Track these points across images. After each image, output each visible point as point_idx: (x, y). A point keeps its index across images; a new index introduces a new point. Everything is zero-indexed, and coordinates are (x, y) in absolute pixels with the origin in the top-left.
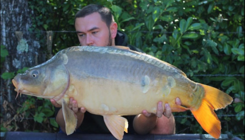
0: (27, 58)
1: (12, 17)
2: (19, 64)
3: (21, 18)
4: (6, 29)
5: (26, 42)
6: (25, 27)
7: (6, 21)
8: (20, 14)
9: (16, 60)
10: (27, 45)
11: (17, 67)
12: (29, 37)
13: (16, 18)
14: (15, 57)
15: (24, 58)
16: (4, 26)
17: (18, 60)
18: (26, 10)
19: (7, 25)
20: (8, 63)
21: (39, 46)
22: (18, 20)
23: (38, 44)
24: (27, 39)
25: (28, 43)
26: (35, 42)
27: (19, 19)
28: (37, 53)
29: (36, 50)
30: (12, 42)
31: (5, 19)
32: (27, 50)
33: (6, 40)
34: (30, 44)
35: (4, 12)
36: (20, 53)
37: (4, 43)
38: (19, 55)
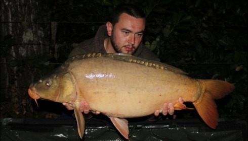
0: (32, 47)
1: (17, 8)
2: (25, 52)
3: (26, 9)
4: (12, 19)
5: (31, 31)
6: (30, 18)
7: (11, 12)
8: (25, 5)
9: (22, 48)
10: (32, 34)
11: (23, 55)
12: (34, 27)
13: (21, 9)
14: (21, 45)
15: (30, 46)
16: (10, 16)
17: (24, 48)
18: (31, 2)
19: (13, 16)
20: (14, 51)
21: (43, 35)
22: (23, 11)
23: (43, 33)
24: (32, 29)
25: (32, 32)
26: (39, 32)
27: (25, 10)
28: (40, 42)
29: (40, 39)
30: (18, 31)
31: (11, 10)
32: (32, 39)
33: (13, 29)
34: (35, 33)
35: (11, 3)
36: (26, 42)
37: (11, 33)
38: (25, 44)
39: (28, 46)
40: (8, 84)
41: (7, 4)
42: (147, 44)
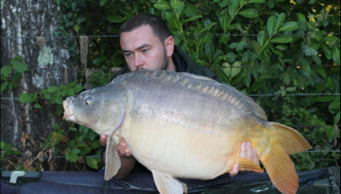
0: (52, 74)
1: (30, 17)
2: (42, 82)
3: (43, 17)
4: (22, 34)
5: (50, 51)
6: (49, 30)
7: (22, 22)
8: (41, 12)
9: (37, 76)
10: (52, 55)
11: (38, 86)
12: (54, 44)
13: (36, 17)
14: (36, 72)
15: (48, 73)
16: (19, 29)
17: (40, 76)
18: (49, 6)
19: (23, 28)
20: (26, 81)
21: (68, 56)
22: (39, 21)
23: (67, 53)
24: (52, 47)
25: (52, 51)
26: (63, 51)
27: (41, 19)
28: (65, 66)
29: (64, 61)
30: (31, 51)
31: (21, 19)
32: (51, 63)
33: (23, 48)
34: (56, 54)
35: (20, 10)
36: (42, 67)
37: (20, 53)
38: (41, 70)
39: (46, 73)
40: (16, 130)
41: (14, 11)
42: (225, 67)
